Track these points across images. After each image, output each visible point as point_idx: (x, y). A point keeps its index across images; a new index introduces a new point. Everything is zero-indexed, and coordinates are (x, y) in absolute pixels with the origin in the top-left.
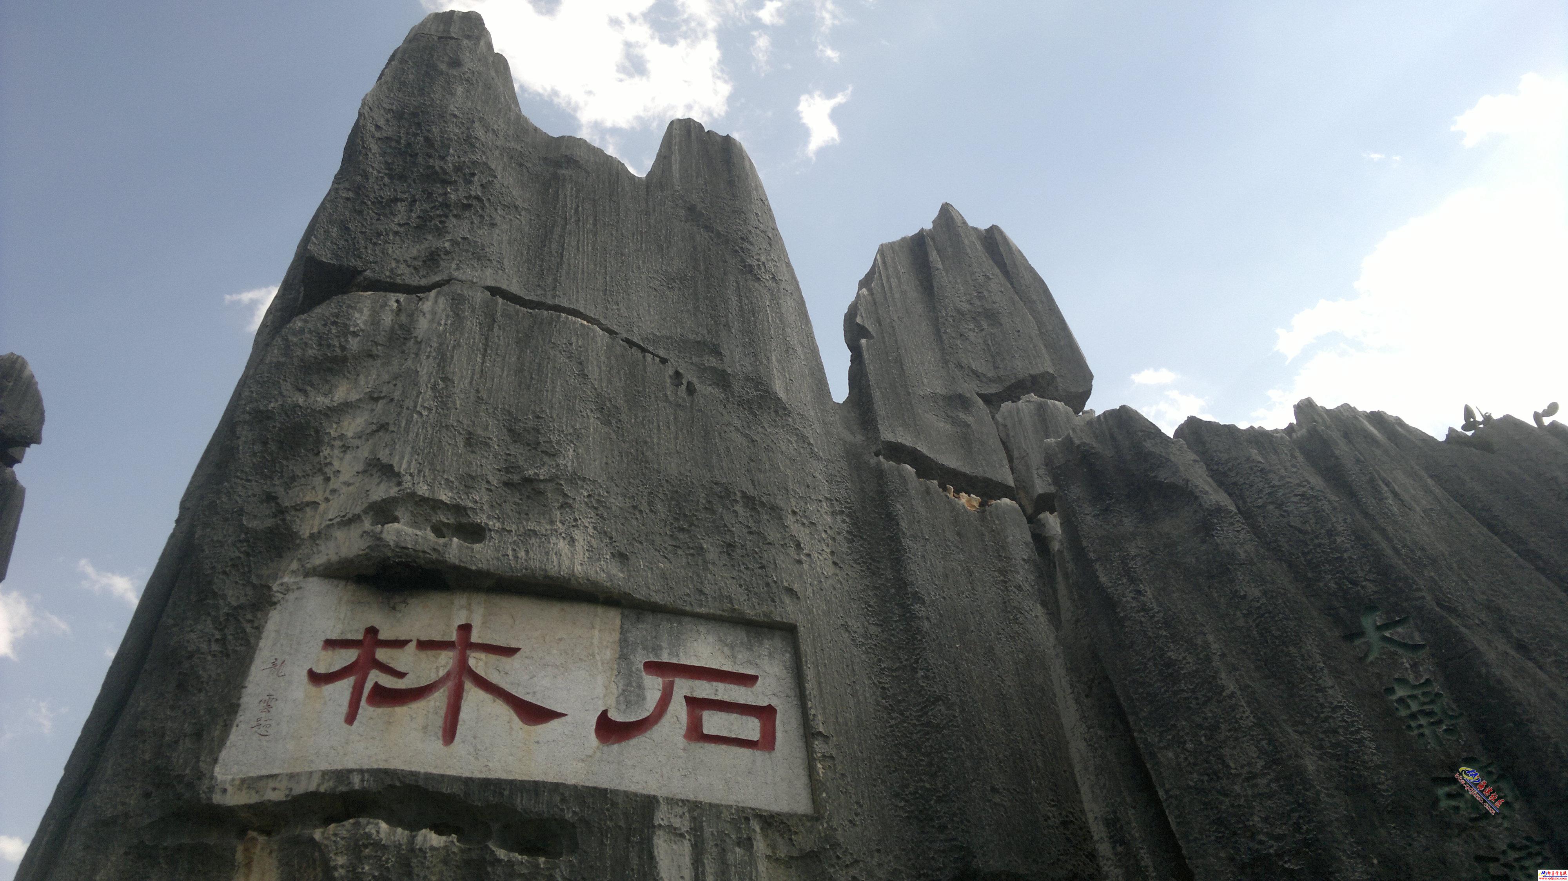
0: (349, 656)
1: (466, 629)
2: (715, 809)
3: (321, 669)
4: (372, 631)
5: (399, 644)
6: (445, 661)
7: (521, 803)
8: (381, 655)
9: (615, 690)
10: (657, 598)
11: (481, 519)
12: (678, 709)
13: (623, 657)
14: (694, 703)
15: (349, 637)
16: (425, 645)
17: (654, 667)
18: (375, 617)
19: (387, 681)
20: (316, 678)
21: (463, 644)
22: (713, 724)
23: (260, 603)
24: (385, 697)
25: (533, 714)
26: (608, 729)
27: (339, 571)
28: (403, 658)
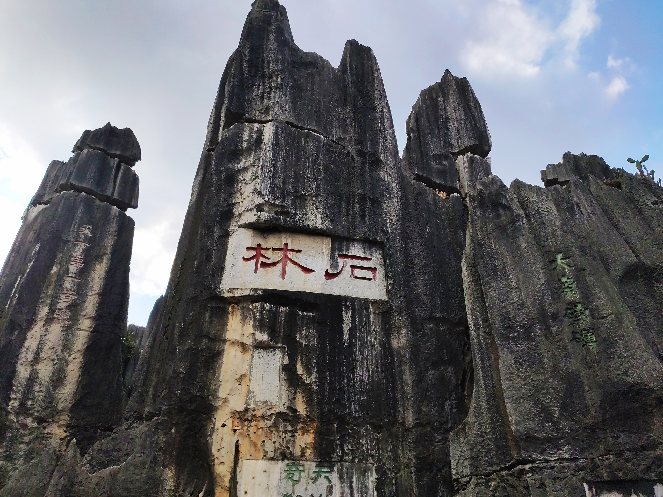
0: (252, 253)
1: (286, 244)
2: (359, 299)
3: (246, 257)
4: (259, 245)
5: (267, 249)
6: (281, 253)
7: (305, 298)
8: (263, 252)
9: (330, 263)
10: (342, 234)
11: (289, 210)
12: (348, 269)
13: (332, 253)
14: (353, 267)
15: (253, 247)
16: (274, 249)
17: (340, 256)
18: (259, 240)
19: (265, 261)
20: (245, 260)
21: (285, 248)
22: (359, 273)
23: (226, 235)
24: (264, 265)
25: (307, 270)
26: (329, 275)
27: (248, 226)
28: (269, 254)
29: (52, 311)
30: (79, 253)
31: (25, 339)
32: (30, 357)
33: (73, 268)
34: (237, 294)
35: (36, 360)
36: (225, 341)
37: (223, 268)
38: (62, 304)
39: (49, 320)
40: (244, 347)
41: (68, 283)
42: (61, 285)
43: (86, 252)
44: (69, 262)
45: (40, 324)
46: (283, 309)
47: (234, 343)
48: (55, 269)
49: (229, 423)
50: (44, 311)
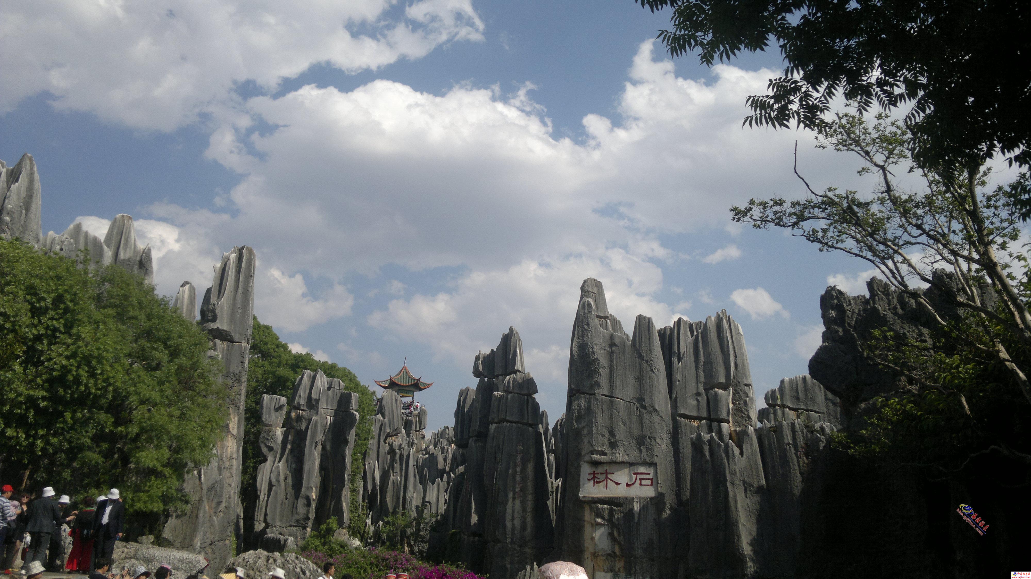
0: (592, 476)
1: (606, 470)
2: (643, 498)
3: (589, 478)
4: (594, 472)
5: (598, 473)
6: (604, 476)
7: (616, 501)
8: (596, 475)
9: (629, 478)
10: (634, 462)
11: (606, 451)
12: (638, 481)
13: (629, 472)
14: (641, 479)
15: (592, 473)
16: (601, 473)
17: (634, 474)
18: (594, 469)
19: (598, 480)
20: (589, 480)
21: (606, 473)
22: (644, 482)
23: (579, 467)
24: (597, 482)
25: (617, 484)
26: (628, 485)
27: (588, 462)
28: (599, 476)
29: (514, 494)
30: (519, 460)
31: (506, 509)
32: (510, 518)
33: (518, 469)
34: (587, 499)
35: (513, 519)
36: (584, 521)
37: (580, 485)
38: (518, 490)
39: (514, 499)
40: (592, 524)
41: (518, 478)
42: (515, 480)
43: (522, 458)
44: (515, 466)
45: (510, 501)
46: (605, 506)
47: (588, 522)
48: (510, 471)
49: (589, 556)
50: (511, 495)
